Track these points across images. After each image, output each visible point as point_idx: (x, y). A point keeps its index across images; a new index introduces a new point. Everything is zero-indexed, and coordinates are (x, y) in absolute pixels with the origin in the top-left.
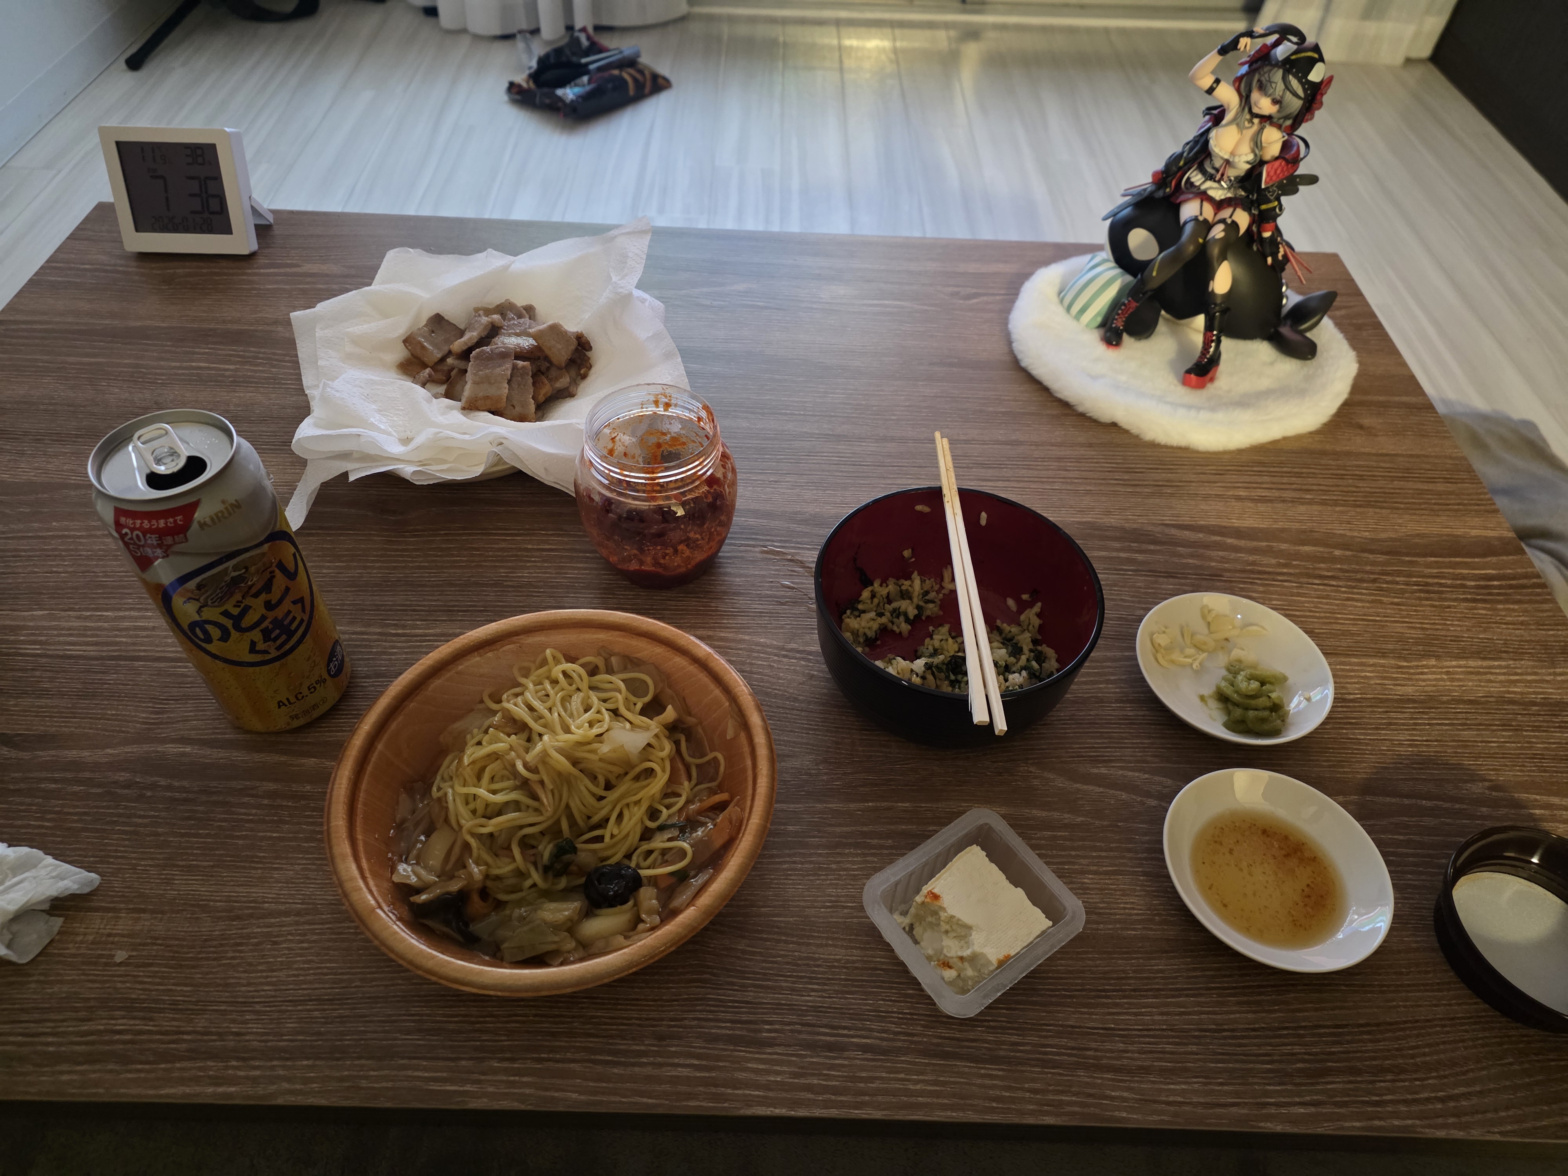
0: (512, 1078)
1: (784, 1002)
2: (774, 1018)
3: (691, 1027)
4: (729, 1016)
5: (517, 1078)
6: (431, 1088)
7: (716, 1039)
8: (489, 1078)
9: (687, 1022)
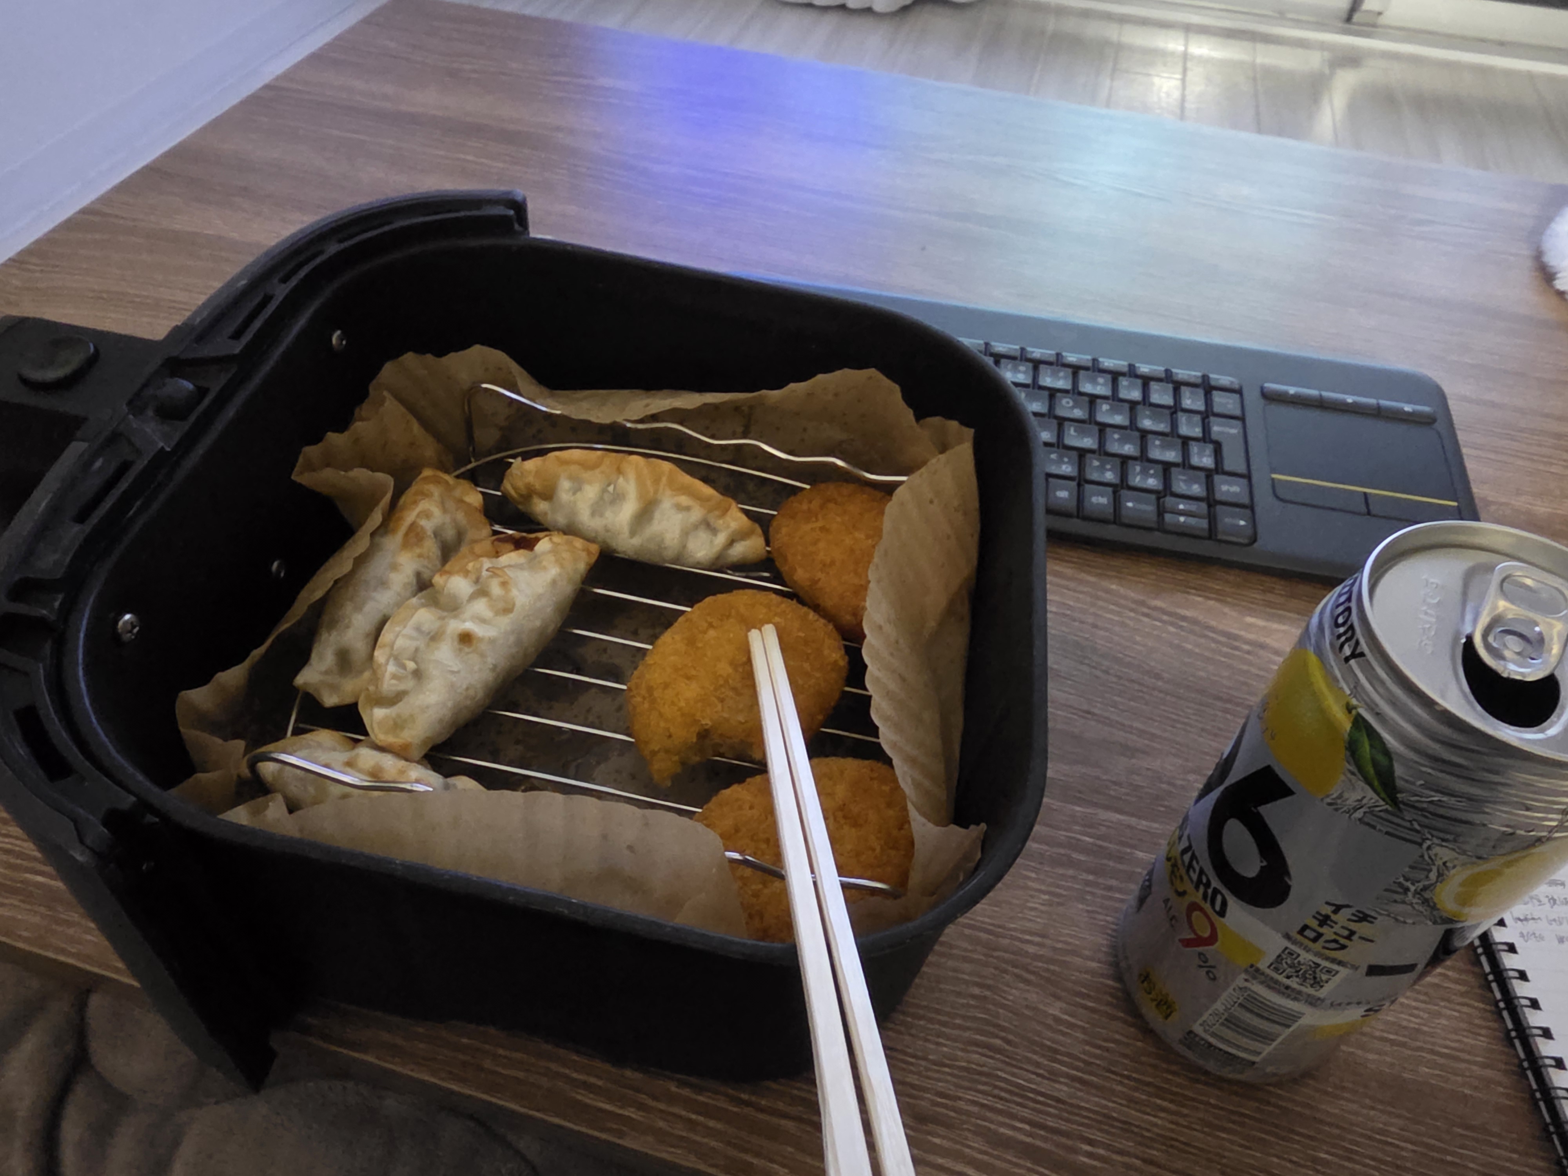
0: (694, 1117)
1: (1115, 1115)
2: (1098, 1136)
3: (968, 1114)
4: (1026, 1113)
5: (701, 1119)
6: (579, 1097)
7: (1005, 1143)
8: (662, 1106)
9: (961, 1104)
